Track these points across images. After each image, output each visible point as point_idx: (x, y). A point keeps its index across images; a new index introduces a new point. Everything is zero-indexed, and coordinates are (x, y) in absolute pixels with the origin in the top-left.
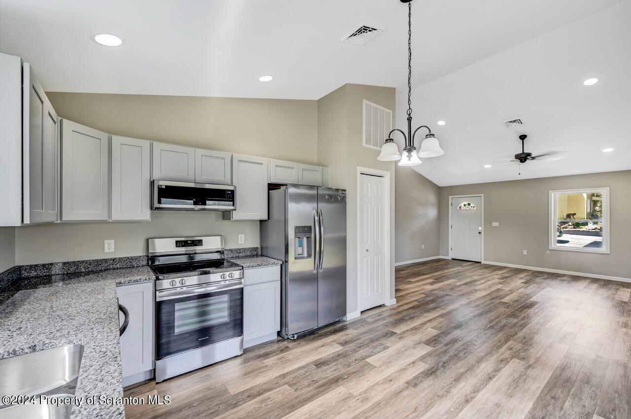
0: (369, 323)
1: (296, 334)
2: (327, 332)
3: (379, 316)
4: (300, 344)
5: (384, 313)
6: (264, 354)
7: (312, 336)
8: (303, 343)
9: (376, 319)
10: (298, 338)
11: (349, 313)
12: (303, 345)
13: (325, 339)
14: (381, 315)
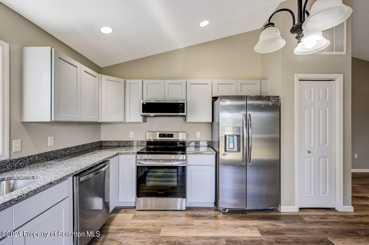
0: (305, 222)
1: (228, 209)
2: (255, 216)
3: (321, 218)
4: (227, 217)
5: (330, 218)
6: (198, 215)
7: (240, 215)
8: (229, 218)
9: (316, 220)
10: (229, 212)
11: (284, 205)
12: (228, 220)
13: (249, 221)
14: (324, 218)
